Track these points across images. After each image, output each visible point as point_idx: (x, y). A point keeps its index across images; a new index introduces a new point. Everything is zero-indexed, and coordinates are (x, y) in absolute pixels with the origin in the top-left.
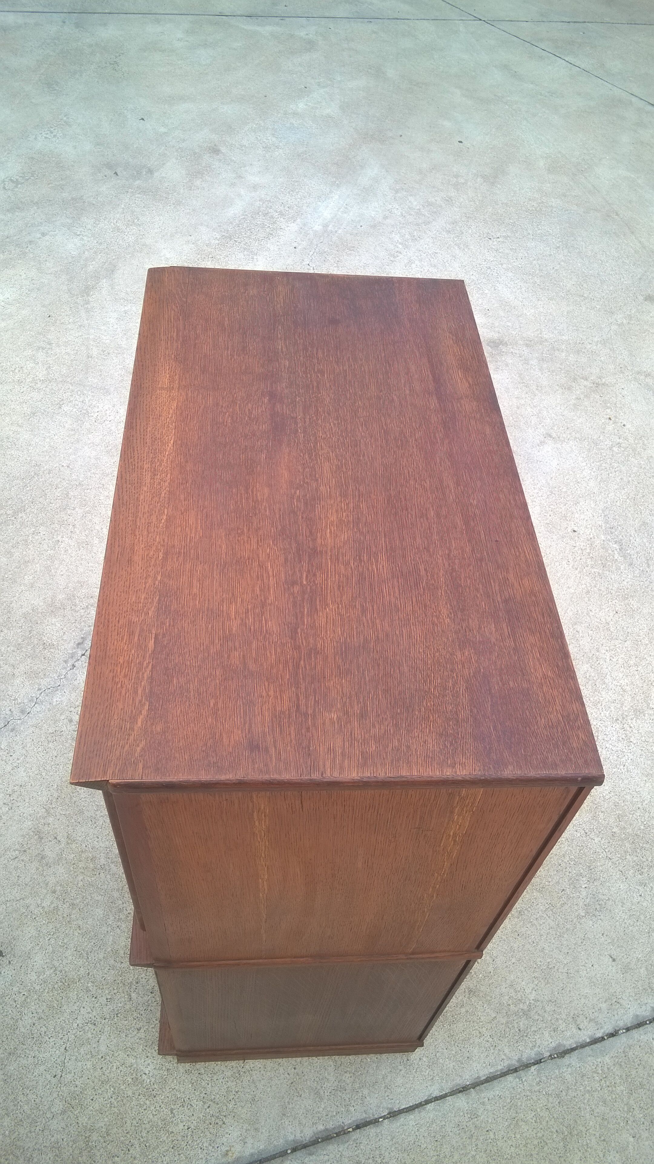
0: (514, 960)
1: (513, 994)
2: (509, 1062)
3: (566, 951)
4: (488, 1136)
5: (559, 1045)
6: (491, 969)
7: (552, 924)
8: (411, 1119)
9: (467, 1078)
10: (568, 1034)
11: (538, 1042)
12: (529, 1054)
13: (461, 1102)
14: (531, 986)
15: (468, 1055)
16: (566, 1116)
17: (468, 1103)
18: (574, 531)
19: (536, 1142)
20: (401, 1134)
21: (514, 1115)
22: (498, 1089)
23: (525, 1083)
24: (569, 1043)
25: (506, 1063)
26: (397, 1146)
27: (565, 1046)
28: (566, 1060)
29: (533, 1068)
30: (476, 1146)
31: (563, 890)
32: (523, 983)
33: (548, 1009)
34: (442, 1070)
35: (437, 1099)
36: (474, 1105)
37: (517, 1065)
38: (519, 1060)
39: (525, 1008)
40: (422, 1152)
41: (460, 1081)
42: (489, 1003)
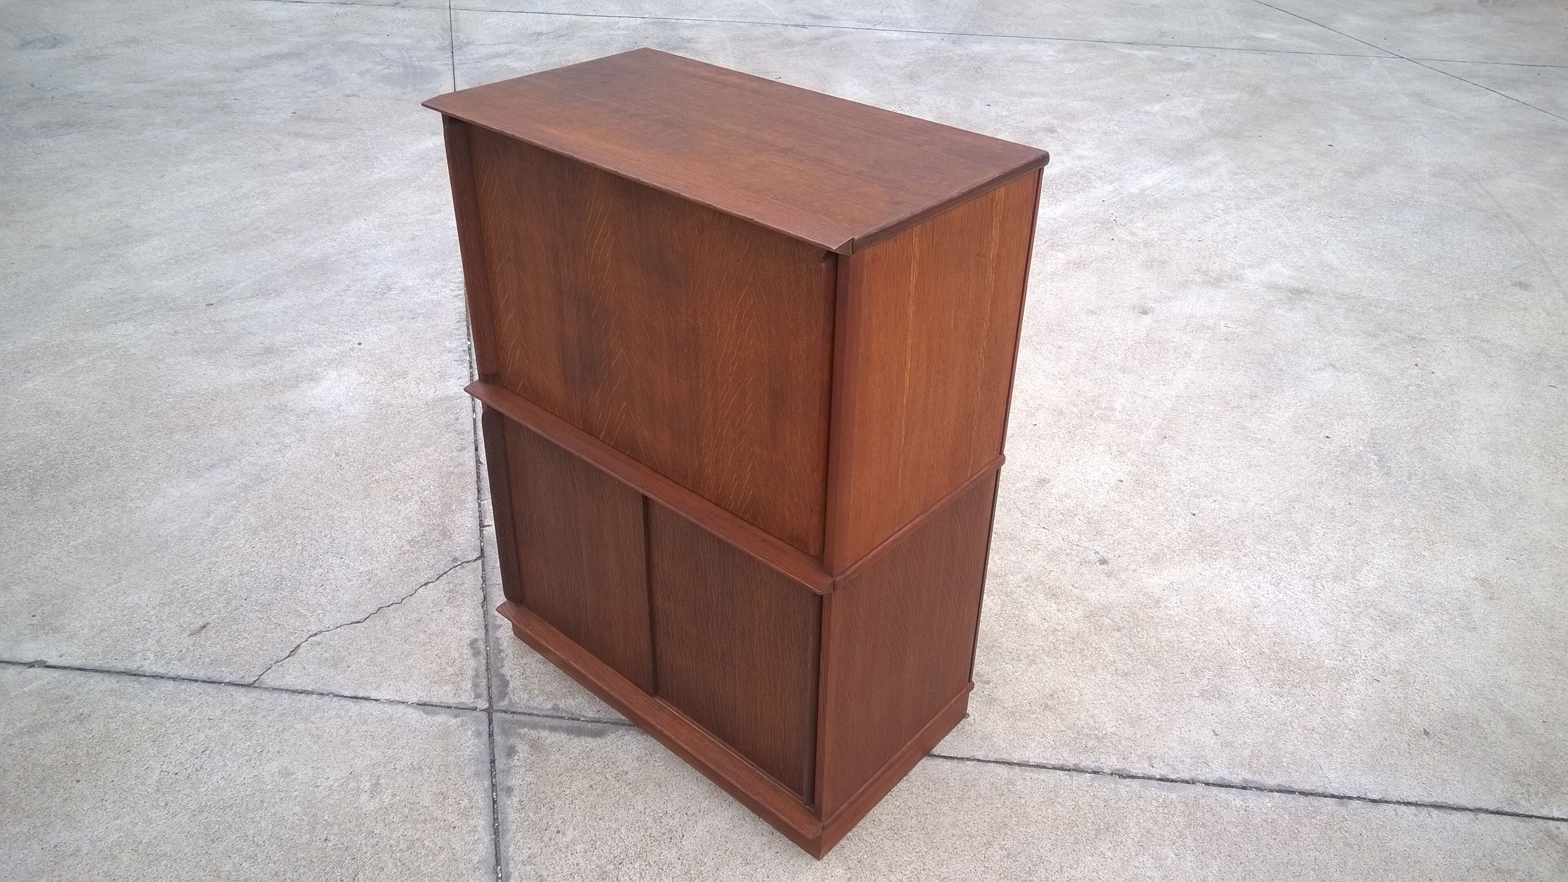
0: (1103, 702)
1: (1092, 723)
2: (1065, 763)
3: (1164, 713)
4: (1019, 801)
5: (1125, 769)
6: (1076, 699)
7: (1157, 691)
8: (948, 764)
9: (1016, 757)
10: (1138, 766)
11: (1102, 760)
12: (1087, 762)
13: (1003, 770)
14: (1113, 723)
15: (1024, 744)
16: (1108, 816)
17: (1008, 773)
18: (1327, 437)
19: (1067, 821)
20: (934, 770)
21: (1053, 797)
22: (1043, 775)
23: (1075, 782)
24: (1134, 772)
25: (1061, 762)
26: (926, 775)
27: (1130, 772)
28: (1128, 781)
29: (1088, 775)
30: (1004, 802)
31: (1182, 673)
32: (1106, 719)
33: (1123, 743)
34: (993, 745)
35: (979, 760)
36: (1014, 777)
37: (1072, 767)
38: (1075, 765)
39: (1100, 735)
40: (948, 787)
41: (1006, 757)
42: (1063, 720)
